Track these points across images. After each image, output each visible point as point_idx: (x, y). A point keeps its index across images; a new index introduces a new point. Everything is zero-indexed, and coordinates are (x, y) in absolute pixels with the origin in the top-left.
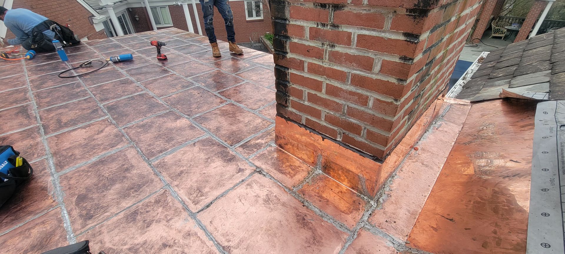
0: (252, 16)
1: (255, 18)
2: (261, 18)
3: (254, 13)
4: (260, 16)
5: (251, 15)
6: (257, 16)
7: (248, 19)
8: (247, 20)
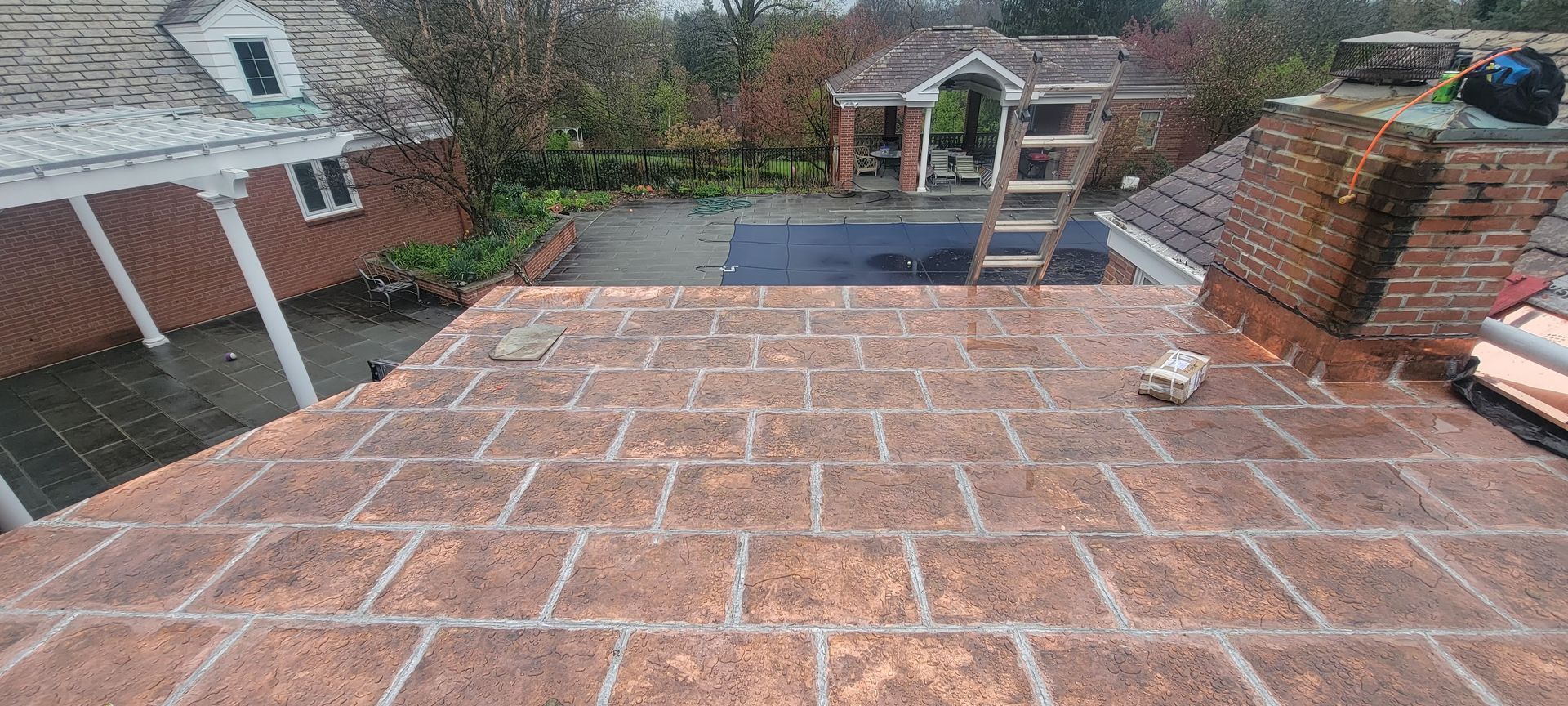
0: (322, 205)
1: (332, 210)
2: (355, 208)
3: (327, 195)
4: (350, 201)
5: (316, 202)
6: (339, 202)
7: (310, 216)
8: (307, 219)
